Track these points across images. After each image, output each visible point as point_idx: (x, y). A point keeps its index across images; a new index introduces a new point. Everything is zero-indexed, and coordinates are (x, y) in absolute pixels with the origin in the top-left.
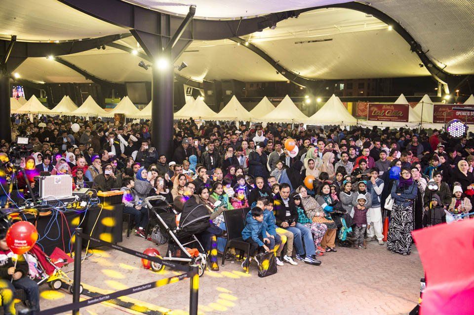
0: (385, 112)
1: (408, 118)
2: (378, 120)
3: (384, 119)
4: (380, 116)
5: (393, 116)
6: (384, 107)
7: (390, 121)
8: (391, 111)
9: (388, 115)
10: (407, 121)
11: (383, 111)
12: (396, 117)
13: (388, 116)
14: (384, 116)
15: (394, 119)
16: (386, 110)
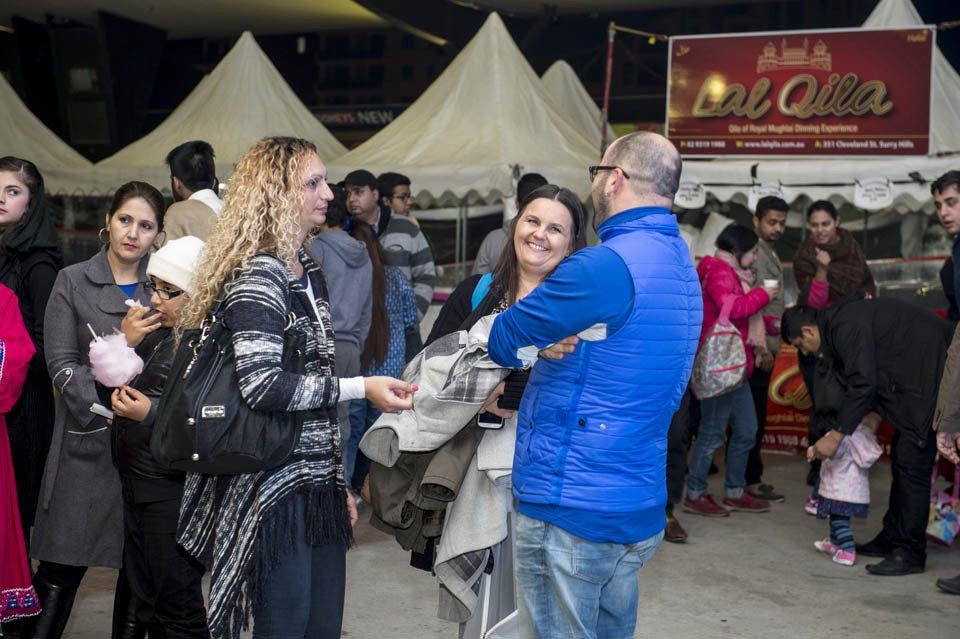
0: (772, 93)
1: (924, 128)
2: (731, 149)
3: (769, 136)
4: (744, 120)
5: (829, 119)
6: (768, 59)
7: (810, 149)
8: (812, 81)
9: (795, 110)
10: (921, 149)
11: (764, 85)
12: (847, 119)
13: (792, 120)
14: (773, 116)
15: (835, 137)
16: (778, 77)
